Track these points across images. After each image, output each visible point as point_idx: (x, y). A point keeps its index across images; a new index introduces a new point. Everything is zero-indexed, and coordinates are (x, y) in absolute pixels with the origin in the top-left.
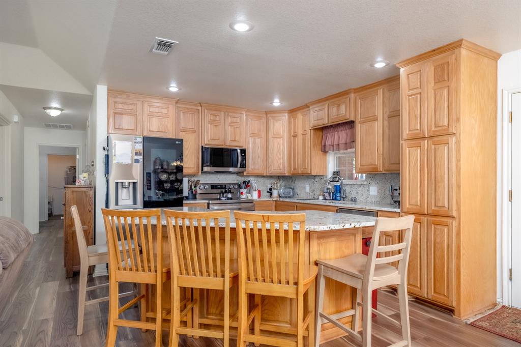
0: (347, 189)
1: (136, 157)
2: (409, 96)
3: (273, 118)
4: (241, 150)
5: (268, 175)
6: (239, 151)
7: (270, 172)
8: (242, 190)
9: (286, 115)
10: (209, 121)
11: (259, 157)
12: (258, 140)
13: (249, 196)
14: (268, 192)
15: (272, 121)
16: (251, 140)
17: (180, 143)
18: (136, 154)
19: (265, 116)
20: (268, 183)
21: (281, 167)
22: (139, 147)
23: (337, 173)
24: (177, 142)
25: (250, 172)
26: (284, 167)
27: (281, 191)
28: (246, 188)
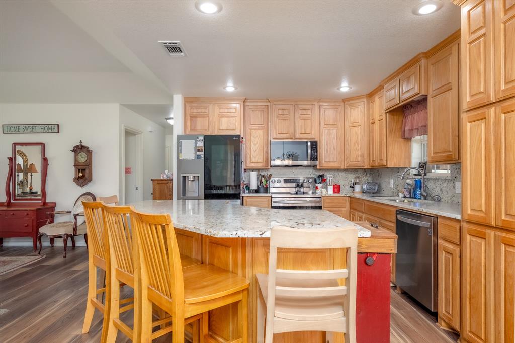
0: (430, 185)
1: (198, 153)
2: (470, 43)
3: (350, 105)
4: (312, 143)
5: (346, 168)
6: (309, 144)
7: (347, 165)
8: (317, 185)
9: (365, 100)
10: (277, 116)
11: (334, 149)
12: (333, 131)
13: (324, 190)
14: (351, 187)
15: (349, 108)
16: (325, 132)
17: (237, 139)
18: (199, 151)
19: (342, 104)
20: (351, 178)
21: (359, 159)
22: (201, 144)
23: (423, 165)
24: (235, 138)
25: (324, 165)
26: (363, 158)
27: (365, 187)
28: (320, 183)
